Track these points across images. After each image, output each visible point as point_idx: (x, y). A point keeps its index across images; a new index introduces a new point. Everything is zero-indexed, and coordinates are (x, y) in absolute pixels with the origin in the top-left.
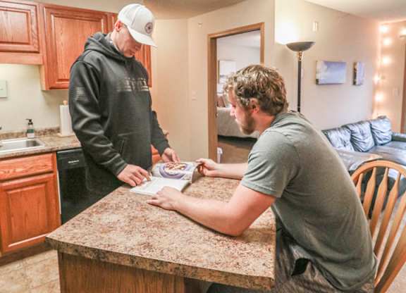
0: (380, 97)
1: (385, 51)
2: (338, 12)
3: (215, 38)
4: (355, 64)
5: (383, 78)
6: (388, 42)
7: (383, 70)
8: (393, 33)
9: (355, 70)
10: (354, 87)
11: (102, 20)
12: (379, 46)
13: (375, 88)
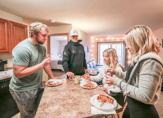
0: (92, 55)
1: (93, 44)
2: (85, 33)
3: (50, 36)
4: (88, 47)
5: (93, 50)
6: (93, 41)
7: (92, 48)
8: (95, 39)
9: (88, 48)
10: (88, 53)
11: (6, 23)
12: (91, 42)
13: (91, 53)
